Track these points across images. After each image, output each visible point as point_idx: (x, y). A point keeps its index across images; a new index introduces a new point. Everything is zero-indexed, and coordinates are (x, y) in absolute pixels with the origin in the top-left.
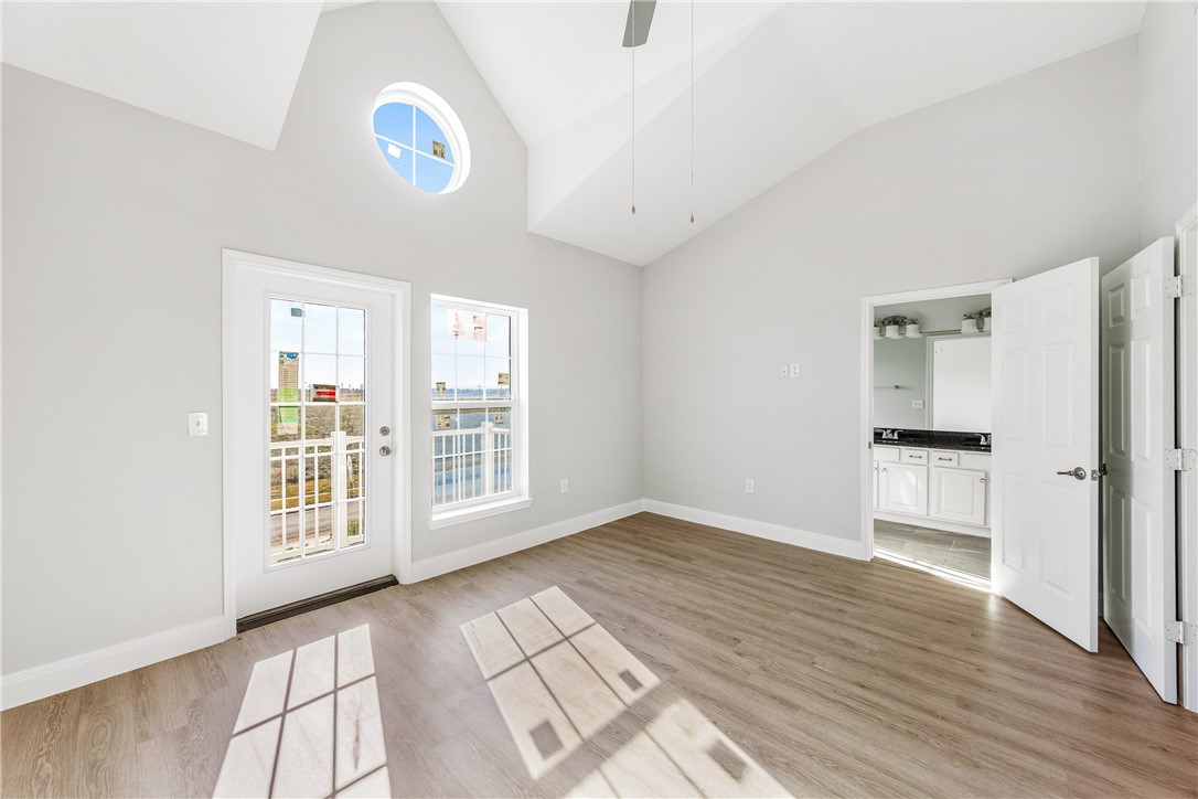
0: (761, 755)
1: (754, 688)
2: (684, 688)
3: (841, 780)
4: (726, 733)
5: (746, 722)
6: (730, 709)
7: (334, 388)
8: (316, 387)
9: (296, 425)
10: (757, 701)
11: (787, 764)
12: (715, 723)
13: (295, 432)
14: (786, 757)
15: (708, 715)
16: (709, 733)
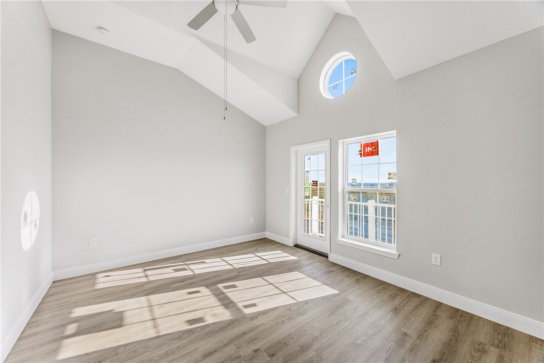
0: (191, 331)
1: (227, 345)
2: (238, 320)
3: (161, 352)
4: (207, 325)
5: (208, 333)
6: (217, 331)
7: (317, 182)
8: (313, 181)
9: (308, 193)
10: (217, 343)
11: (181, 338)
12: (213, 323)
13: (308, 195)
14: (184, 339)
15: (218, 323)
16: (210, 320)
